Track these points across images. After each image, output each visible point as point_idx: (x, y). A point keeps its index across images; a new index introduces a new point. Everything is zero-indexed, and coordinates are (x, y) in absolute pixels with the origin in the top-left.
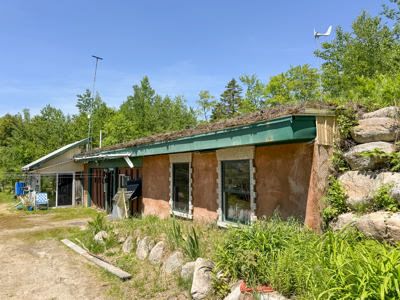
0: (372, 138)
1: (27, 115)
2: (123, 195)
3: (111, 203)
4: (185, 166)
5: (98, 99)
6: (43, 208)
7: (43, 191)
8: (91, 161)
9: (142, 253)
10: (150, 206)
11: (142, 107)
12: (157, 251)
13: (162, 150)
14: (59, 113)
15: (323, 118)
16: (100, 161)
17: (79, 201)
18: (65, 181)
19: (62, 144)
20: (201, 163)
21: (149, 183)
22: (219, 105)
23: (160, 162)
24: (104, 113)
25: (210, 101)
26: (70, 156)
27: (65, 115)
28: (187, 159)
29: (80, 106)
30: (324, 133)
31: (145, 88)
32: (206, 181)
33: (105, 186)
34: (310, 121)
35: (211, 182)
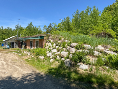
0: (50, 39)
1: (2, 28)
2: (23, 46)
3: (22, 47)
4: (32, 41)
5: (20, 26)
6: (8, 48)
7: (8, 45)
8: (18, 40)
9: (24, 53)
10: (27, 47)
11: (30, 29)
12: (26, 52)
13: (28, 39)
14: (11, 29)
15: (45, 36)
16: (20, 40)
17: (16, 47)
18: (13, 43)
19: (12, 36)
20: (34, 41)
21: (27, 44)
22: (48, 29)
23: (29, 41)
24: (21, 29)
25: (46, 27)
26: (14, 39)
27: (12, 29)
28: (32, 40)
29: (16, 27)
30: (45, 38)
31: (31, 24)
32: (34, 44)
33: (21, 44)
34: (43, 37)
35: (35, 44)
